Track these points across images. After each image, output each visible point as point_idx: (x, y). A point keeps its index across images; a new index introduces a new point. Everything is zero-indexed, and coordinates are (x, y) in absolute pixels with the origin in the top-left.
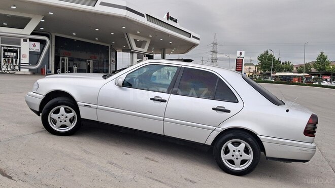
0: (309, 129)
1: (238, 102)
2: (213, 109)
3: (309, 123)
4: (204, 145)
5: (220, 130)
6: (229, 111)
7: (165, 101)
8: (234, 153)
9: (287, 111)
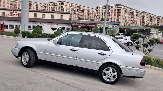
0: (142, 62)
1: (110, 50)
2: (99, 54)
3: (142, 60)
4: (95, 71)
5: (102, 63)
6: (106, 55)
7: (77, 51)
8: (108, 74)
9: (132, 54)
